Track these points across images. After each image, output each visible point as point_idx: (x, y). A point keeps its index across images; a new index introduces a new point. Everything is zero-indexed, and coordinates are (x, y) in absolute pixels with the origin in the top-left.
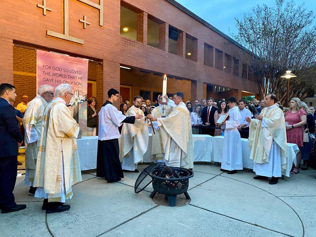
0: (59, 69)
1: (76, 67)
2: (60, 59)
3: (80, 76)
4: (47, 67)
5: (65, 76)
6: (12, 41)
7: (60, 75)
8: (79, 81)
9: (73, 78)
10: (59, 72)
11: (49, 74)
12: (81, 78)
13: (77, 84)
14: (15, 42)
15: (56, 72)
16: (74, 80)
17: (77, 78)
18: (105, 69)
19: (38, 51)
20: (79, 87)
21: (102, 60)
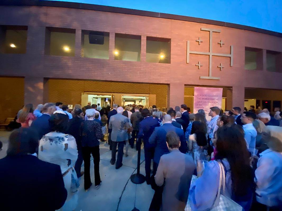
0: (206, 96)
1: (215, 93)
2: (206, 90)
3: (217, 98)
4: (199, 95)
5: (209, 99)
6: (184, 85)
7: (206, 99)
8: (217, 101)
9: (213, 99)
10: (205, 97)
11: (200, 99)
12: (218, 99)
13: (216, 103)
14: (185, 85)
15: (204, 97)
16: (214, 101)
17: (216, 99)
18: (233, 92)
19: (196, 88)
20: (217, 104)
21: (232, 87)
